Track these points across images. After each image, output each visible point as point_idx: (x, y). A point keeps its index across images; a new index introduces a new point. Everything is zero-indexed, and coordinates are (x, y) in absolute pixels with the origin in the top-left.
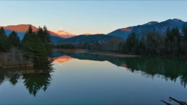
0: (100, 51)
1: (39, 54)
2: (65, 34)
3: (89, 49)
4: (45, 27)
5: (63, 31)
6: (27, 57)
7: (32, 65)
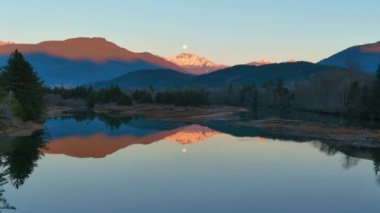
2: (198, 63)
5: (190, 56)
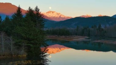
0: (104, 39)
1: (32, 42)
2: (57, 16)
3: (89, 35)
4: (37, 8)
5: (53, 12)
6: (20, 46)
7: (25, 55)
